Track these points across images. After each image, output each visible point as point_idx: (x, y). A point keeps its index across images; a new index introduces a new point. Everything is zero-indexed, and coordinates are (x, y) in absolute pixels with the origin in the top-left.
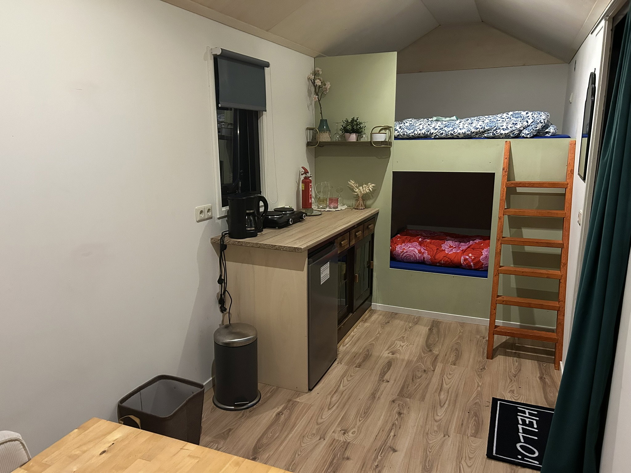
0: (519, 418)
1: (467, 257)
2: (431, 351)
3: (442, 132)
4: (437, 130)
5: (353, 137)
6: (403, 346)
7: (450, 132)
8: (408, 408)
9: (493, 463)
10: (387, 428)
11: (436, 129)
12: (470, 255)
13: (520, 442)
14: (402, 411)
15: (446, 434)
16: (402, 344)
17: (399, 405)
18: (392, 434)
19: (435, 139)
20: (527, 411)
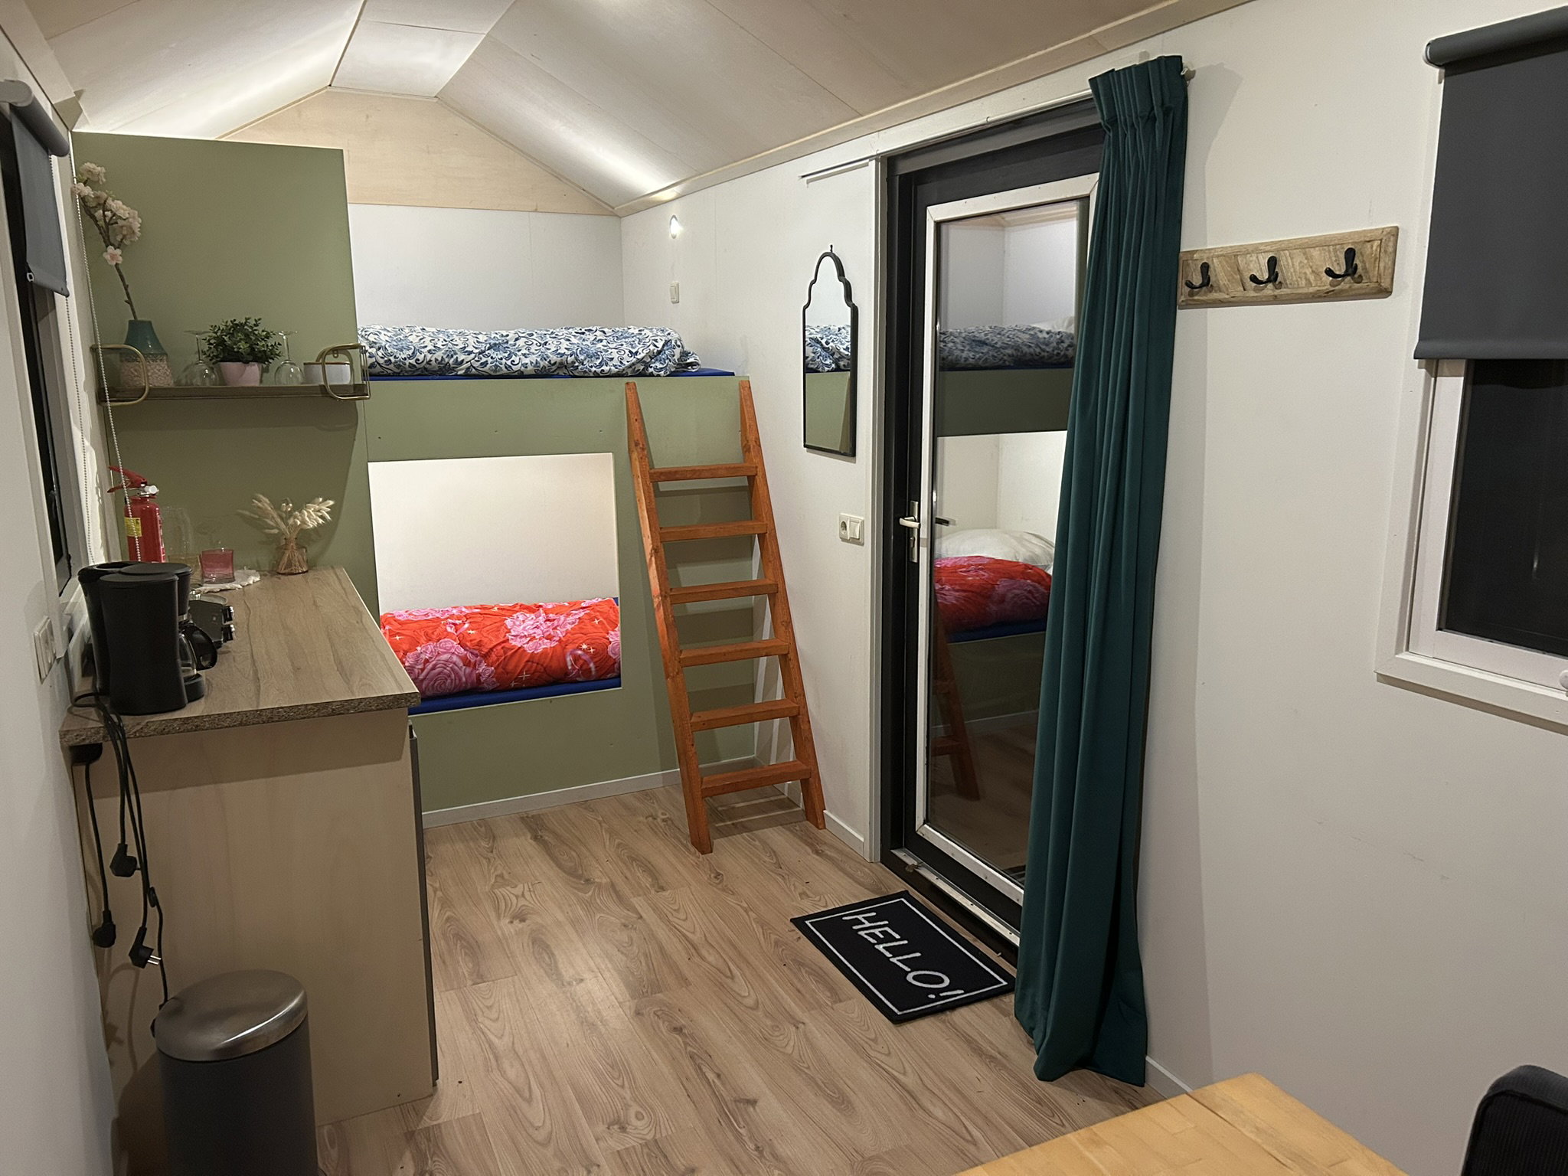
0: (862, 933)
1: (580, 652)
2: (588, 881)
3: (484, 360)
4: (473, 355)
5: (251, 375)
6: (523, 895)
7: (504, 361)
8: (679, 1010)
9: (910, 1028)
10: (690, 1071)
11: (470, 353)
12: (584, 646)
13: (908, 973)
14: (678, 1025)
15: (796, 1023)
16: (518, 891)
17: (658, 1016)
18: (711, 1076)
19: (468, 376)
20: (860, 917)
